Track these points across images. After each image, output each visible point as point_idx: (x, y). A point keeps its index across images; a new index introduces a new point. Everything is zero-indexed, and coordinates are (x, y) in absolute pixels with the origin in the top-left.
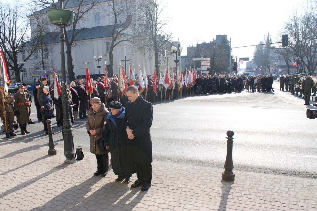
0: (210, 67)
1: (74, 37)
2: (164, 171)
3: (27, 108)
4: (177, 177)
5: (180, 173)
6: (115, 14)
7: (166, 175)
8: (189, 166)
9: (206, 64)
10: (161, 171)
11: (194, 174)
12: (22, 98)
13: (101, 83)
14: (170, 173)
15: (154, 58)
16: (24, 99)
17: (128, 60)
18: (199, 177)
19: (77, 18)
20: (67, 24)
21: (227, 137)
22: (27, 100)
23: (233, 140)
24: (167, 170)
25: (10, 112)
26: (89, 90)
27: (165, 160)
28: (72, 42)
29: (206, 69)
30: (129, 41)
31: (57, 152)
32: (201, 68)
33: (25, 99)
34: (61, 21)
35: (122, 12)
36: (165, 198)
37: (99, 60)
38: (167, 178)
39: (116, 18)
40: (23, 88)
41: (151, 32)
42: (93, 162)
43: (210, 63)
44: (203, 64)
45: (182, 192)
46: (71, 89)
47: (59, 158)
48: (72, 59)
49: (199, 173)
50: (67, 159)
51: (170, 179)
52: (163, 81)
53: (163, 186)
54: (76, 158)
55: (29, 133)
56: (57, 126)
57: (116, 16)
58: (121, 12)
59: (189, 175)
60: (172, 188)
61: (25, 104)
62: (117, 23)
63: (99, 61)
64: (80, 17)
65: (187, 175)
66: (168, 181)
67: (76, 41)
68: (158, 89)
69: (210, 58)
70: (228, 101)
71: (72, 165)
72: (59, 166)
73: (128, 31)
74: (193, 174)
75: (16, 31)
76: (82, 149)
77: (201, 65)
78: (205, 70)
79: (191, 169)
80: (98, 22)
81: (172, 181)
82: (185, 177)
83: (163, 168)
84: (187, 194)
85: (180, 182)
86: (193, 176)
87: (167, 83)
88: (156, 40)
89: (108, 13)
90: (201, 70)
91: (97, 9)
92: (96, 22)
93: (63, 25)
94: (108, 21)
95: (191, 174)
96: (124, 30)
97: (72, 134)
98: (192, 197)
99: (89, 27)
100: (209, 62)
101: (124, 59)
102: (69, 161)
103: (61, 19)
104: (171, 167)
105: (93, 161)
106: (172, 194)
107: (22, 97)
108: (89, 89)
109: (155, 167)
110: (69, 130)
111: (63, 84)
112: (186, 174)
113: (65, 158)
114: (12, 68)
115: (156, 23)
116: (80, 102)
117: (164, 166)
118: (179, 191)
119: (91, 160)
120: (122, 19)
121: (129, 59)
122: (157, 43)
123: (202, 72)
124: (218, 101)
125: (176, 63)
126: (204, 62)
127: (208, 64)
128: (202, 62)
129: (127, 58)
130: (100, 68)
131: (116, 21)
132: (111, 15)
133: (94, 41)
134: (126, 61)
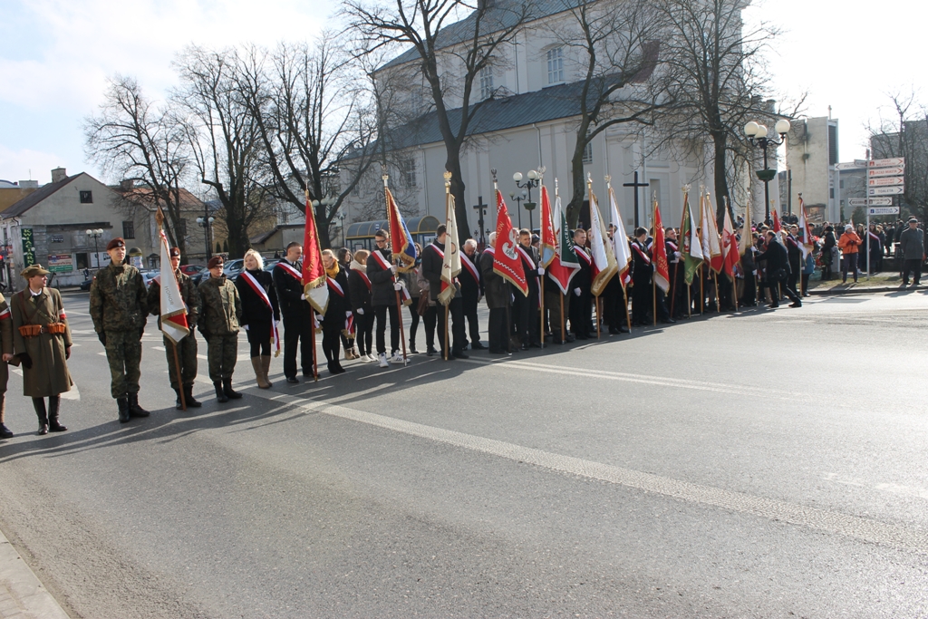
0: (902, 192)
1: (467, 120)
3: (55, 343)
6: (589, 40)
9: (888, 181)
12: (36, 310)
13: (378, 253)
16: (42, 314)
17: (647, 185)
19: (474, 61)
22: (57, 317)
28: (462, 134)
29: (888, 201)
30: (638, 120)
32: (868, 198)
33: (47, 313)
35: (613, 29)
37: (529, 186)
39: (591, 51)
43: (902, 178)
44: (875, 180)
48: (462, 187)
57: (591, 44)
58: (609, 30)
61: (48, 329)
62: (597, 71)
63: (529, 189)
69: (902, 159)
73: (637, 90)
75: (320, 115)
77: (868, 185)
78: (885, 203)
80: (558, 70)
89: (566, 36)
90: (868, 205)
92: (553, 72)
94: (573, 68)
96: (621, 85)
99: (531, 91)
100: (900, 171)
101: (633, 182)
107: (38, 305)
121: (652, 180)
122: (722, 118)
123: (872, 211)
125: (764, 181)
126: (877, 173)
127: (896, 181)
128: (872, 175)
129: (643, 178)
130: (533, 211)
131: (593, 60)
132: (575, 42)
133: (541, 130)
134: (640, 188)
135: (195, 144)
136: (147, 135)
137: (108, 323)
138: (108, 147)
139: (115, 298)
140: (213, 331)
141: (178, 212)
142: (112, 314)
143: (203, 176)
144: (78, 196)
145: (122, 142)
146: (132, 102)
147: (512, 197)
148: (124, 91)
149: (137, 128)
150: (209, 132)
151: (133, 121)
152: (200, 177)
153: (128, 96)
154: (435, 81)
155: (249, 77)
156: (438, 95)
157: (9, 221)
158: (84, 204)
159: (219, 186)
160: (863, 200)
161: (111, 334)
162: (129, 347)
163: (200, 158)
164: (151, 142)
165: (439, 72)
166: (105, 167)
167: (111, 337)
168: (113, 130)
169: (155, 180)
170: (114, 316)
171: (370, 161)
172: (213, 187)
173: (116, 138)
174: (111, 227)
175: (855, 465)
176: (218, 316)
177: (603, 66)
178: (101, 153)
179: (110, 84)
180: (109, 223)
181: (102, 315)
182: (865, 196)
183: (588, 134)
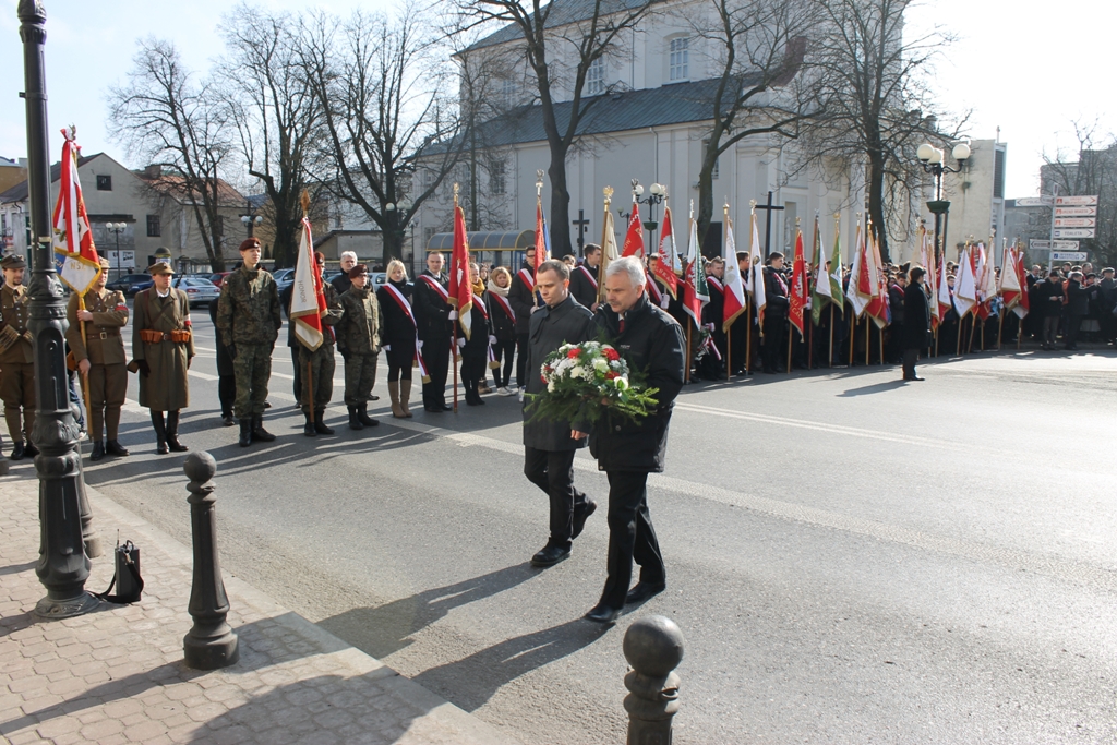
0: (1092, 236)
1: (576, 119)
3: (178, 352)
6: (729, 33)
9: (1077, 222)
12: (160, 314)
15: (863, 197)
16: (167, 319)
17: (782, 208)
19: (589, 49)
22: (182, 323)
25: (106, 363)
28: (571, 134)
29: (1074, 246)
30: (780, 131)
32: (1052, 241)
33: (173, 318)
35: (758, 22)
37: (651, 201)
39: (730, 45)
40: (169, 274)
41: (859, 93)
43: (1093, 220)
44: (1062, 220)
48: (566, 198)
52: (851, 281)
55: (184, 449)
57: (731, 38)
58: (752, 22)
61: (171, 336)
63: (651, 205)
64: (603, 46)
67: (584, 134)
68: (807, 313)
69: (1094, 198)
73: (780, 96)
75: (398, 100)
77: (1053, 225)
78: (1070, 247)
80: (682, 65)
87: (861, 291)
88: (877, 126)
89: (702, 26)
90: (1051, 248)
91: (668, 16)
92: (675, 67)
94: (705, 63)
96: (762, 89)
99: (649, 87)
100: (1091, 211)
101: (766, 204)
107: (163, 309)
114: (379, 224)
115: (881, 58)
120: (756, 50)
121: (787, 203)
123: (1056, 256)
125: (936, 213)
126: (1065, 212)
127: (1086, 222)
128: (1058, 214)
129: (778, 200)
130: (654, 232)
131: (731, 56)
132: (711, 34)
133: (660, 135)
134: (773, 211)
135: (243, 126)
136: (182, 112)
137: (239, 334)
138: (136, 124)
139: (248, 307)
140: (354, 349)
141: (215, 208)
142: (243, 325)
143: (251, 166)
144: (95, 181)
145: (151, 119)
146: (168, 72)
147: (620, 213)
148: (158, 57)
149: (172, 104)
150: (261, 113)
151: (167, 94)
152: (247, 167)
153: (163, 65)
154: (542, 70)
155: (316, 51)
156: (544, 85)
157: (9, 206)
158: (102, 191)
159: (269, 180)
160: (1046, 242)
161: (241, 346)
162: (260, 362)
163: (248, 145)
164: (187, 121)
165: (548, 59)
166: (131, 148)
167: (241, 350)
168: (143, 104)
169: (190, 168)
170: (246, 327)
171: (456, 160)
172: (262, 180)
173: (146, 114)
174: (135, 221)
175: (1091, 523)
176: (360, 333)
177: (742, 64)
178: (127, 131)
179: (141, 48)
180: (131, 216)
181: (232, 325)
182: (1048, 238)
183: (721, 143)
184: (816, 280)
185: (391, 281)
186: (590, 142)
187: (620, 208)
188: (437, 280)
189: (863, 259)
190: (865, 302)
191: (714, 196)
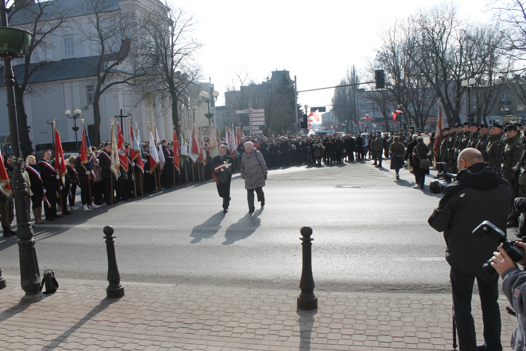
0: (264, 124)
1: (27, 77)
2: (199, 301)
4: (223, 310)
5: (227, 302)
6: (101, 37)
7: (204, 308)
8: (242, 290)
9: (258, 119)
10: (196, 301)
11: (252, 302)
14: (211, 303)
15: (170, 111)
17: (126, 117)
18: (259, 307)
20: (17, 55)
21: (302, 237)
23: (312, 242)
24: (205, 300)
26: (59, 169)
27: (200, 283)
28: (24, 86)
29: (257, 128)
30: (127, 83)
31: (7, 284)
32: (250, 127)
34: (5, 48)
35: (114, 34)
36: (207, 348)
37: (75, 117)
38: (207, 313)
39: (102, 44)
41: (164, 67)
42: (75, 295)
43: (264, 118)
44: (253, 119)
45: (234, 335)
46: (28, 170)
47: (11, 294)
48: (25, 117)
49: (259, 300)
50: (27, 294)
51: (212, 313)
52: (189, 149)
53: (200, 326)
54: (44, 290)
56: (4, 236)
57: (102, 41)
58: (112, 34)
59: (243, 304)
60: (216, 330)
62: (105, 53)
63: (75, 119)
64: (38, 42)
65: (239, 305)
66: (208, 317)
67: (32, 83)
69: (264, 110)
70: (296, 178)
71: (37, 303)
72: (12, 308)
73: (125, 66)
74: (250, 303)
76: (53, 273)
77: (250, 121)
78: (257, 129)
79: (245, 295)
80: (71, 50)
81: (216, 318)
82: (237, 309)
83: (198, 297)
84: (242, 336)
85: (229, 318)
86: (249, 306)
87: (194, 152)
88: (173, 81)
89: (89, 35)
90: (250, 129)
91: (68, 28)
92: (68, 51)
93: (11, 55)
94: (89, 49)
95: (245, 303)
96: (117, 64)
97: (34, 248)
98: (251, 341)
99: (55, 60)
100: (263, 115)
101: (120, 115)
102: (30, 297)
103: (6, 45)
104: (212, 293)
105: (75, 293)
106: (218, 339)
108: (61, 167)
109: (185, 296)
110: (29, 241)
111: (15, 161)
112: (237, 304)
113: (23, 293)
115: (172, 53)
116: (45, 191)
117: (199, 293)
118: (229, 334)
119: (72, 292)
120: (114, 45)
121: (128, 114)
122: (176, 86)
123: (252, 132)
124: (280, 180)
125: (209, 118)
126: (254, 115)
127: (261, 119)
128: (251, 116)
129: (124, 113)
130: (77, 131)
131: (103, 49)
133: (64, 84)
134: (123, 118)
160: (248, 127)
182: (249, 125)
183: (101, 89)
184: (180, 150)
185: (31, 165)
186: (35, 88)
187: (47, 120)
188: (48, 162)
189: (194, 139)
190: (197, 156)
191: (100, 113)
